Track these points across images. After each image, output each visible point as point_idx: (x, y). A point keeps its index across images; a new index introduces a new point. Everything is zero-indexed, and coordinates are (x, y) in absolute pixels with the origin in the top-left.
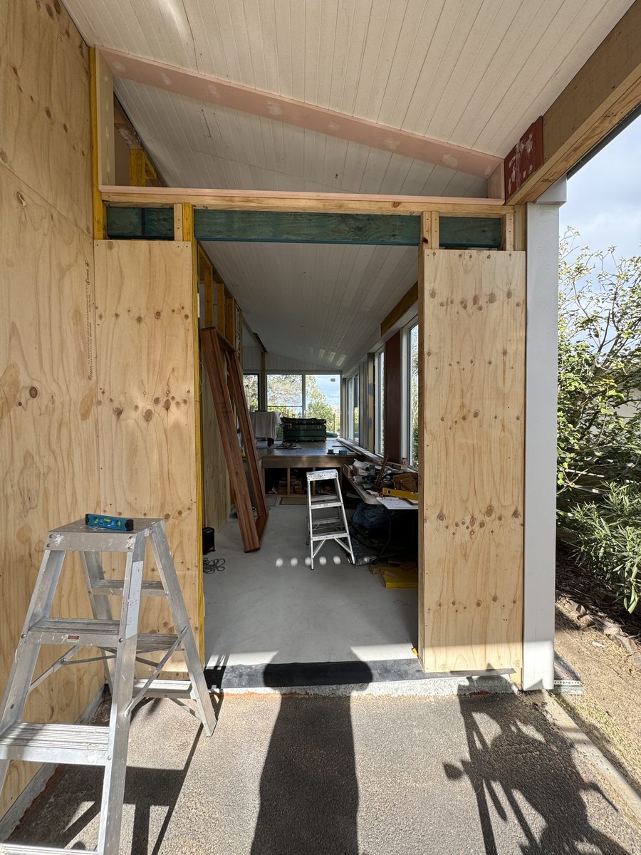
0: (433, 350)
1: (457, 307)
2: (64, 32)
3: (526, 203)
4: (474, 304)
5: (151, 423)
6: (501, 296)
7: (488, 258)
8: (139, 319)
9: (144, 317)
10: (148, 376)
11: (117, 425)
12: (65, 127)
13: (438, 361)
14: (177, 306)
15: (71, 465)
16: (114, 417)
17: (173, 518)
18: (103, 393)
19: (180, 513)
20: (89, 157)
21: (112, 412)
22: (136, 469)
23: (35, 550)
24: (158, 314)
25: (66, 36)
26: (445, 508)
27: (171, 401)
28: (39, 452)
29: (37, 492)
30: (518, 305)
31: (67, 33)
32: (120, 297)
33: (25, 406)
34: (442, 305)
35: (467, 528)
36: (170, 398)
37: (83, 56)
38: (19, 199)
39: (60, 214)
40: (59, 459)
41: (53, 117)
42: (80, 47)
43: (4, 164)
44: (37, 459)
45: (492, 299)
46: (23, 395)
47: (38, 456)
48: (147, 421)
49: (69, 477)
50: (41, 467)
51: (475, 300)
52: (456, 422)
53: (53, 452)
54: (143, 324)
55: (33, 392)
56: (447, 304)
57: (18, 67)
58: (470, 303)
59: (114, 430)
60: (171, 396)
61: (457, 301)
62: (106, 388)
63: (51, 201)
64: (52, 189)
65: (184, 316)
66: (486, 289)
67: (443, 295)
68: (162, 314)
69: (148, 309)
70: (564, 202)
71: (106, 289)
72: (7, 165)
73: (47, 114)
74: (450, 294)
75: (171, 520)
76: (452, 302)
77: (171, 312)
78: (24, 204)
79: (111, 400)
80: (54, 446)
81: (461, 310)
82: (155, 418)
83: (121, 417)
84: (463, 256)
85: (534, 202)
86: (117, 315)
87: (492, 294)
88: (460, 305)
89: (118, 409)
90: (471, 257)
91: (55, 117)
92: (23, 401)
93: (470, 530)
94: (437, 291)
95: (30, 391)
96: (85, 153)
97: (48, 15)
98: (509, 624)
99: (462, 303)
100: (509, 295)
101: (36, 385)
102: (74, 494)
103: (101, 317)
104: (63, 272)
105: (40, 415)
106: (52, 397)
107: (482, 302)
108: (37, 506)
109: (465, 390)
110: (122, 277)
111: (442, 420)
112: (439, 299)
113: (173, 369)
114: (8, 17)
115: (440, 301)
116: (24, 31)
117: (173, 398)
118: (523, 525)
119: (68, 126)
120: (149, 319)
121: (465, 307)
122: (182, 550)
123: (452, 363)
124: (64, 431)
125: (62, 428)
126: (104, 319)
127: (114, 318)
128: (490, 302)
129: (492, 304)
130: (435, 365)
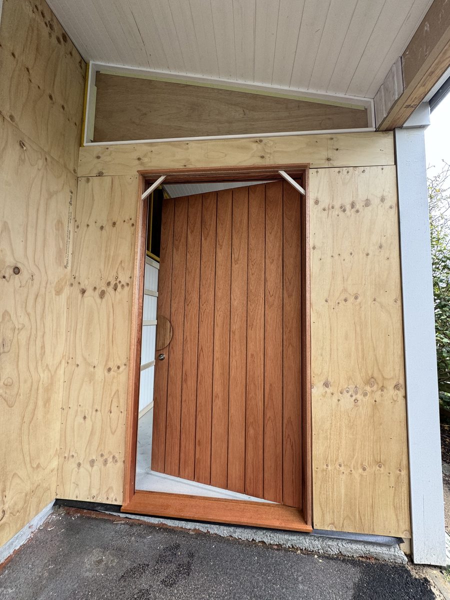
0: (318, 245)
1: (337, 211)
2: (68, 52)
3: (394, 129)
4: (352, 208)
5: (104, 300)
6: (376, 201)
7: (363, 172)
8: (102, 228)
9: (106, 226)
10: (105, 266)
11: (81, 301)
12: (63, 107)
13: (322, 254)
14: (127, 218)
15: (42, 325)
16: (80, 295)
17: (113, 371)
18: (75, 278)
19: (119, 367)
20: (80, 127)
21: (79, 291)
22: (91, 333)
23: (4, 384)
24: (114, 224)
25: (69, 55)
26: (330, 376)
27: (118, 284)
28: (16, 313)
29: (11, 341)
30: (391, 207)
31: (71, 53)
32: (91, 213)
33: (8, 279)
34: (324, 210)
35: (351, 396)
36: (117, 282)
37: (81, 68)
38: (20, 145)
39: (52, 158)
40: (33, 319)
41: (54, 99)
42: (80, 62)
43: (12, 122)
44: (13, 318)
45: (367, 203)
46: (8, 270)
47: (15, 315)
48: (101, 298)
49: (40, 334)
50: (16, 323)
51: (353, 205)
52: (338, 303)
53: (28, 315)
54: (103, 230)
55: (16, 270)
56: (329, 209)
57: (30, 68)
58: (348, 207)
59: (79, 304)
60: (118, 280)
61: (337, 206)
62: (77, 275)
63: (46, 149)
64: (48, 142)
65: (131, 225)
66: (362, 197)
67: (325, 202)
68: (117, 224)
69: (108, 220)
70: (428, 125)
71: (83, 209)
72: (14, 124)
73: (50, 97)
74: (331, 201)
75: (112, 372)
76: (333, 207)
77: (122, 222)
78: (25, 148)
79: (79, 283)
80: (30, 310)
81: (341, 214)
82: (106, 296)
83: (85, 295)
84: (341, 172)
85: (401, 127)
86: (88, 225)
87: (367, 200)
88: (340, 210)
89: (83, 289)
90: (348, 172)
91: (56, 99)
92: (7, 276)
93: (354, 398)
94: (320, 200)
95: (14, 269)
96: (77, 124)
97: (57, 42)
98: (395, 490)
99: (341, 207)
100: (383, 200)
101: (19, 266)
102: (43, 347)
103: (78, 227)
104: (51, 195)
105: (20, 287)
106: (32, 276)
107: (358, 206)
108: (9, 351)
109: (346, 277)
110: (93, 200)
111: (326, 301)
112: (322, 205)
113: (121, 262)
114: (27, 40)
115: (323, 207)
116: (37, 49)
117: (120, 282)
118: (405, 397)
119: (65, 107)
120: (108, 228)
121: (344, 211)
122: (118, 397)
123: (334, 255)
124: (40, 300)
125: (38, 298)
126: (79, 228)
127: (86, 227)
128: (366, 206)
129: (368, 207)
130: (320, 257)
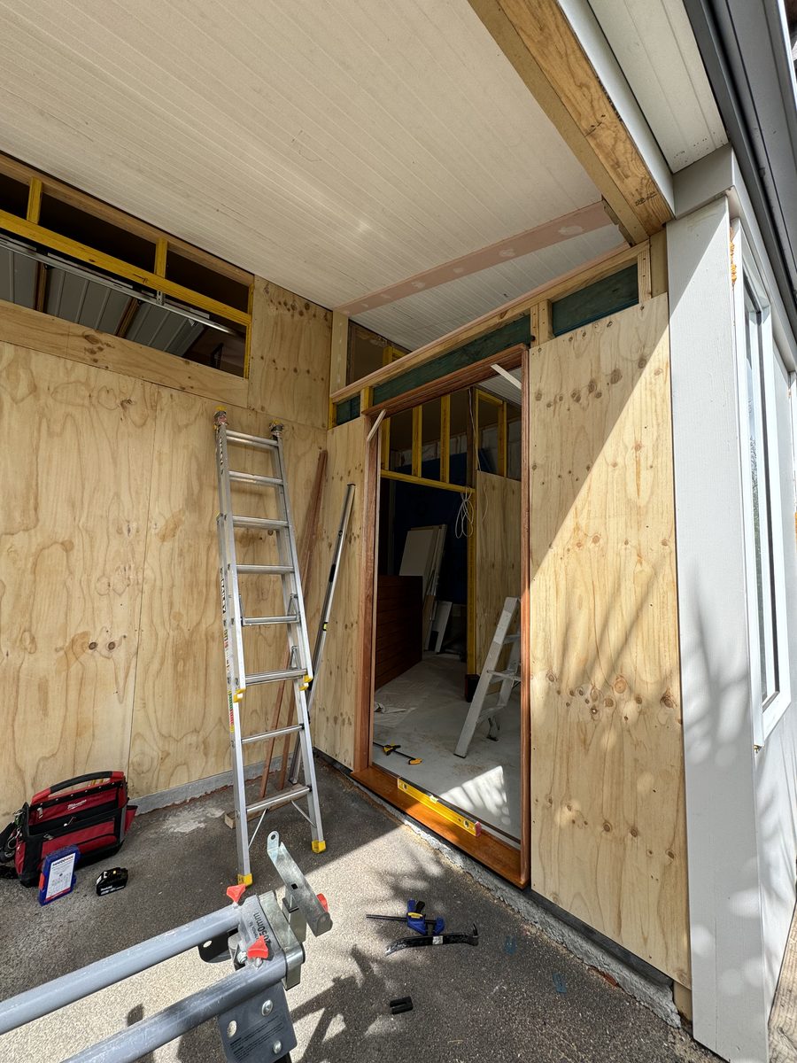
0: (539, 462)
1: (567, 402)
3: (664, 227)
4: (590, 392)
6: (628, 369)
7: (608, 326)
8: (342, 478)
9: (344, 476)
11: (329, 555)
12: (308, 372)
13: (545, 474)
14: (358, 465)
16: (328, 549)
17: (349, 628)
21: (327, 545)
24: (349, 473)
25: (313, 318)
26: (555, 665)
30: (658, 373)
31: (315, 315)
32: (334, 466)
34: (549, 405)
35: (587, 701)
39: (299, 424)
41: (299, 371)
45: (615, 377)
51: (592, 387)
52: (568, 550)
56: (555, 402)
57: (276, 358)
58: (584, 392)
61: (567, 395)
62: (326, 529)
63: (293, 419)
65: (361, 471)
66: (607, 367)
67: (550, 392)
69: (345, 470)
72: (265, 412)
73: (295, 371)
74: (559, 390)
75: (348, 630)
76: (561, 399)
77: (355, 469)
79: (328, 537)
81: (575, 407)
83: (331, 548)
84: (574, 336)
86: (333, 478)
87: (615, 371)
88: (571, 399)
90: (584, 335)
93: (591, 705)
94: (542, 392)
98: (661, 888)
99: (573, 395)
100: (641, 364)
107: (601, 386)
109: (579, 507)
111: (552, 546)
112: (545, 399)
115: (546, 402)
117: (353, 534)
119: (310, 370)
121: (578, 400)
123: (562, 474)
128: (612, 383)
129: (617, 385)
130: (542, 480)
